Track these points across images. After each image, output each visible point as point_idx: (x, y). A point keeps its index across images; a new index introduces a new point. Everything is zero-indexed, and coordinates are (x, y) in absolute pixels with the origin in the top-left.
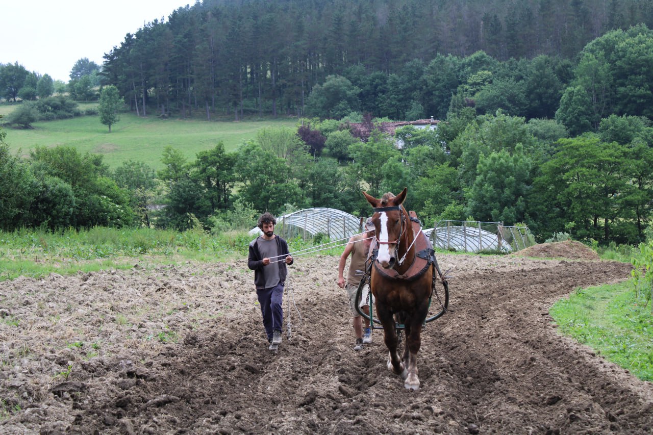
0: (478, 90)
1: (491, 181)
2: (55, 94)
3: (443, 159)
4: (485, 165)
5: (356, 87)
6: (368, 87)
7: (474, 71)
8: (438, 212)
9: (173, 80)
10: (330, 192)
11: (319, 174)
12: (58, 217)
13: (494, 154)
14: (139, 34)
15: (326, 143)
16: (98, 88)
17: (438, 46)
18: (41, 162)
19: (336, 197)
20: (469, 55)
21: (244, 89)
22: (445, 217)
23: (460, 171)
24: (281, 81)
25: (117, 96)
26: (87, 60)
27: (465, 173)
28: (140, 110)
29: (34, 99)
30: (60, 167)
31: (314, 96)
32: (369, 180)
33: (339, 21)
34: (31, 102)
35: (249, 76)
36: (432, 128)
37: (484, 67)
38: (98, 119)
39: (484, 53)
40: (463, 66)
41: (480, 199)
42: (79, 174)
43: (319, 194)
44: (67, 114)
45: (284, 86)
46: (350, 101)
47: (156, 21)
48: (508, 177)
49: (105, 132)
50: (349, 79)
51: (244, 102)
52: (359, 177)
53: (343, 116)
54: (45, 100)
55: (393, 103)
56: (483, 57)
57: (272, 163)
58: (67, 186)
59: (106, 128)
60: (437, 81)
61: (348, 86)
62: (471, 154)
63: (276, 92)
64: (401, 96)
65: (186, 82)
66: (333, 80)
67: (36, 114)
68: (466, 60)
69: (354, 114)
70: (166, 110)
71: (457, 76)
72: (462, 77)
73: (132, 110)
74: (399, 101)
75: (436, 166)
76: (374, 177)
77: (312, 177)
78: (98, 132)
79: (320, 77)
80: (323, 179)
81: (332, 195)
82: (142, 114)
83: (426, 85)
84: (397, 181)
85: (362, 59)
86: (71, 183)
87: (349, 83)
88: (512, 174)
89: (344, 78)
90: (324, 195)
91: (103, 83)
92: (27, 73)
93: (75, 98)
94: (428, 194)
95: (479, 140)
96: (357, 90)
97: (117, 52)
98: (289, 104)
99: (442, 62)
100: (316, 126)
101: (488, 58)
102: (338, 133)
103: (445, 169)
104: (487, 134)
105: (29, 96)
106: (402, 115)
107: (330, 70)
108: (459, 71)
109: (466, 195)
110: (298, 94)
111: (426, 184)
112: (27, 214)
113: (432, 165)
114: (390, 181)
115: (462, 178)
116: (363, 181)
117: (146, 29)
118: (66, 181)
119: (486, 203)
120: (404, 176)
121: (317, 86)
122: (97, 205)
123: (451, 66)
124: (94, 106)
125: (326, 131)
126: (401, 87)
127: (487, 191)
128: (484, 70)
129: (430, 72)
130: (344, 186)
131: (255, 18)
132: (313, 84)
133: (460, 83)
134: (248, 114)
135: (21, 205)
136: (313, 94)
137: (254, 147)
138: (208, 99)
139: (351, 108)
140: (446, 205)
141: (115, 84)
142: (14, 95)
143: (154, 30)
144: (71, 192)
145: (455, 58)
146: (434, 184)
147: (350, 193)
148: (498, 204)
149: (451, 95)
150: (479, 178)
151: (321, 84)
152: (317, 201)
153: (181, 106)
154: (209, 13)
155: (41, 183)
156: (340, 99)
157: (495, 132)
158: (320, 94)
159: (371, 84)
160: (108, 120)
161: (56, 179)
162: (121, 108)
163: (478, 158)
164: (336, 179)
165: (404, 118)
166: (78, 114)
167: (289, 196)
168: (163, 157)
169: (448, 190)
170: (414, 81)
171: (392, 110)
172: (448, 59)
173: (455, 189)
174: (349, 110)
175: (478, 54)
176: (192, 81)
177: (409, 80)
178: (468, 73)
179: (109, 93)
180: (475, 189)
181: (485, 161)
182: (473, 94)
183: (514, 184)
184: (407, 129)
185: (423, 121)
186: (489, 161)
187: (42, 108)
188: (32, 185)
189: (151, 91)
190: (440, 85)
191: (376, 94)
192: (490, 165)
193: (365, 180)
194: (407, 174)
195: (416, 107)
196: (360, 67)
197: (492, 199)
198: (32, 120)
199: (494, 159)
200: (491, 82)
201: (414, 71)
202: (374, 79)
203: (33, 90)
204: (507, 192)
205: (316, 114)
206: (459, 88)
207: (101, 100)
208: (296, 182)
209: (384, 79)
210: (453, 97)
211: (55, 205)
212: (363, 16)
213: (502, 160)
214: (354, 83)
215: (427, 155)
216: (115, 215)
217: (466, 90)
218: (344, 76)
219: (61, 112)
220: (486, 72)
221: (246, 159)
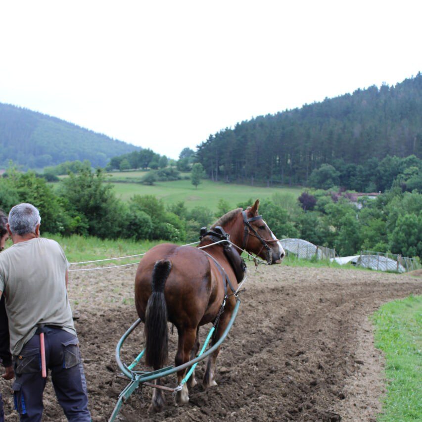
0: (409, 178)
1: (403, 231)
2: (168, 167)
3: (378, 216)
4: (401, 221)
5: (338, 172)
6: (345, 172)
7: (408, 166)
8: (371, 247)
9: (234, 162)
10: (312, 231)
11: (306, 220)
12: (142, 234)
13: (407, 216)
14: (217, 135)
15: (317, 203)
16: (192, 164)
17: (388, 151)
18: (135, 203)
19: (315, 234)
20: (406, 157)
21: (274, 169)
22: (375, 250)
23: (387, 224)
24: (295, 166)
25: (202, 169)
26: (189, 148)
27: (390, 225)
28: (214, 178)
29: (157, 169)
30: (145, 206)
31: (314, 175)
32: (335, 226)
33: (331, 133)
34: (154, 171)
35: (278, 162)
36: (374, 198)
37: (415, 164)
38: (190, 182)
39: (415, 157)
40: (402, 164)
41: (396, 241)
42: (156, 210)
43: (306, 232)
44: (174, 178)
45: (297, 168)
46: (334, 179)
47: (227, 128)
48: (414, 229)
49: (194, 189)
50: (335, 167)
51: (273, 177)
52: (330, 224)
53: (329, 188)
54: (163, 169)
55: (359, 182)
56: (414, 158)
57: (279, 212)
58: (147, 217)
59: (194, 187)
60: (386, 171)
61: (334, 171)
62: (395, 215)
63: (292, 172)
64: (364, 179)
65: (241, 164)
66: (325, 167)
67: (157, 177)
68: (404, 159)
69: (335, 187)
70: (229, 179)
71: (398, 169)
72: (401, 170)
73: (210, 178)
74: (363, 181)
75: (373, 220)
76: (338, 224)
77: (302, 222)
78: (189, 189)
79: (318, 165)
80: (308, 223)
81: (313, 233)
82: (215, 180)
83: (379, 173)
84: (350, 227)
85: (343, 156)
86: (151, 215)
87: (334, 169)
88: (416, 228)
89: (331, 166)
90: (308, 232)
91: (195, 162)
92: (154, 154)
93: (179, 169)
94: (367, 236)
95: (400, 206)
96: (339, 173)
97: (204, 145)
98: (299, 179)
99: (389, 160)
100: (312, 192)
101: (417, 159)
102: (324, 198)
103: (379, 222)
104: (405, 203)
105: (154, 167)
106: (363, 190)
107: (324, 161)
108: (399, 166)
109: (389, 238)
110: (304, 174)
111: (366, 230)
112: (125, 231)
113: (371, 219)
114: (346, 227)
115: (388, 227)
116: (332, 226)
117: (221, 132)
118: (148, 214)
119: (399, 244)
120: (354, 225)
121: (315, 170)
122: (165, 228)
123: (396, 163)
124: (189, 174)
125: (318, 196)
126: (364, 173)
127: (401, 237)
128: (414, 166)
129: (382, 166)
130: (320, 228)
131: (283, 128)
132: (313, 169)
133: (399, 173)
134: (275, 184)
135: (121, 226)
136: (313, 174)
137: (269, 203)
138: (253, 174)
139: (334, 184)
140: (377, 243)
141: (201, 163)
142: (147, 166)
143: (225, 133)
144: (150, 220)
145: (398, 158)
146: (371, 231)
147: (323, 232)
148: (406, 245)
149: (393, 180)
150: (397, 229)
151: (318, 169)
152: (304, 236)
153: (237, 177)
154: (257, 125)
155: (133, 214)
156: (328, 178)
157: (410, 203)
158: (317, 174)
159: (347, 171)
160: (195, 183)
161: (143, 212)
162: (203, 176)
163: (397, 217)
164: (316, 224)
165: (364, 192)
166: (180, 179)
167: (287, 232)
168: (218, 205)
169: (379, 234)
170: (372, 170)
171: (358, 186)
172: (393, 158)
173: (383, 234)
174: (333, 185)
175: (411, 157)
176: (245, 163)
177: (370, 170)
178: (404, 167)
179: (198, 168)
180: (394, 235)
181: (401, 219)
182: (406, 180)
183: (417, 234)
184: (365, 198)
185: (374, 194)
186: (403, 219)
187: (160, 174)
188: (127, 215)
189: (222, 168)
190: (387, 174)
191: (349, 176)
192: (404, 221)
193: (333, 225)
194: (356, 223)
195: (372, 186)
196: (341, 160)
197: (403, 241)
198: (154, 180)
199: (407, 218)
200: (417, 174)
201: (373, 165)
202: (348, 168)
203: (157, 164)
204: (413, 238)
205: (313, 186)
206: (398, 176)
207: (192, 171)
208: (293, 224)
209: (354, 168)
210: (394, 181)
211: (140, 227)
212: (346, 130)
213: (412, 219)
214: (338, 169)
215: (370, 214)
216: (175, 235)
217: (402, 178)
218: (331, 164)
219: (171, 177)
220: (415, 168)
221: (265, 209)
